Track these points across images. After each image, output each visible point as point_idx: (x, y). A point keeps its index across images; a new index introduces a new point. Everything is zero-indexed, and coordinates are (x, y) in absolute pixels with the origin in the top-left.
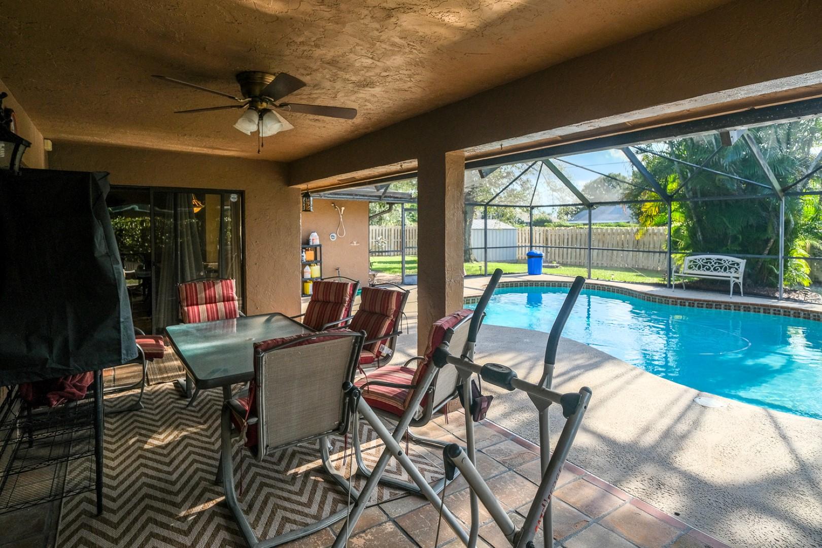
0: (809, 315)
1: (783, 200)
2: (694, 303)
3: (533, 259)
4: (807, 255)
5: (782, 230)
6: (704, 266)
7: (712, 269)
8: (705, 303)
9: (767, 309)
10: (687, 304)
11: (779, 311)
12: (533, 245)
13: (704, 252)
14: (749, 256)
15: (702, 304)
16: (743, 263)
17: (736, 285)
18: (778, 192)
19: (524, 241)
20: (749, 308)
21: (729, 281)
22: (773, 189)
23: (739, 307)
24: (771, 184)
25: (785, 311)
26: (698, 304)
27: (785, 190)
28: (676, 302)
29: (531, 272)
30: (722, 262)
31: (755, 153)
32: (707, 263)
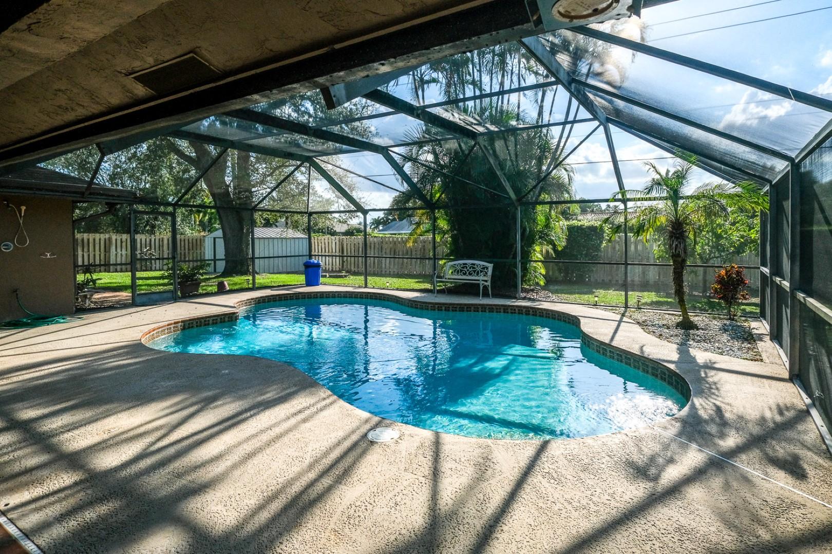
0: (536, 312)
1: (519, 209)
2: (449, 307)
3: (310, 269)
4: (543, 259)
5: (518, 237)
6: (461, 271)
7: (468, 273)
8: (458, 306)
9: (506, 309)
10: (444, 308)
11: (515, 310)
12: (313, 253)
13: (462, 258)
14: (495, 260)
15: (456, 308)
16: (490, 266)
17: (485, 287)
18: (515, 202)
19: (320, 251)
20: (493, 308)
21: (478, 285)
22: (510, 198)
23: (485, 308)
24: (508, 194)
25: (519, 310)
26: (453, 307)
27: (521, 200)
28: (434, 307)
29: (309, 283)
30: (476, 266)
31: (493, 164)
32: (463, 268)
